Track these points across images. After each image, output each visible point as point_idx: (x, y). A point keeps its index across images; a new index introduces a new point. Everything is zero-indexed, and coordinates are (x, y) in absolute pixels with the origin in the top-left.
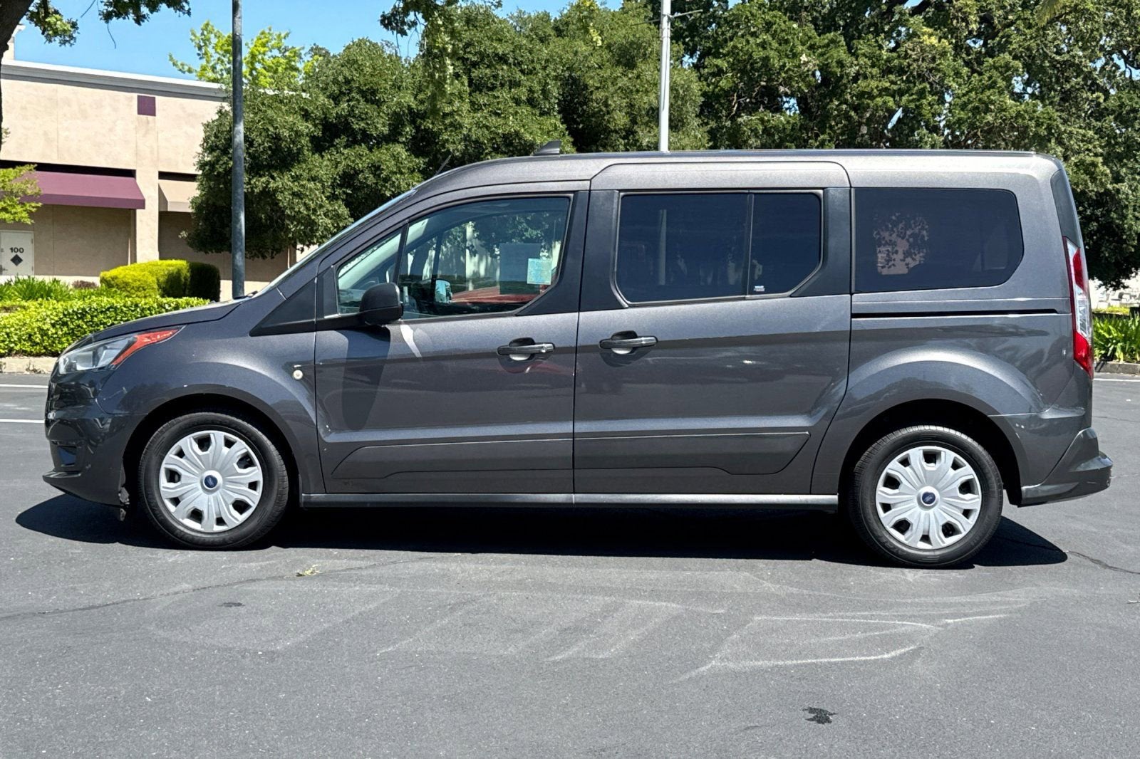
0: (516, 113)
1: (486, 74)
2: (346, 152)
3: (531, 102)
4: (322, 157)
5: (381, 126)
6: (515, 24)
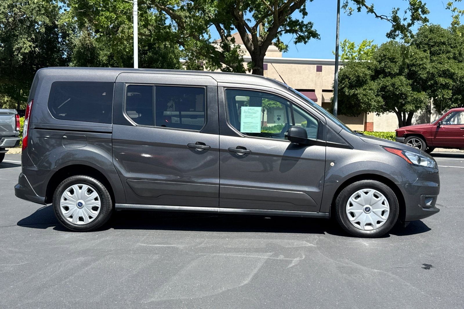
0: (448, 62)
1: (437, 49)
2: (383, 79)
3: (455, 58)
4: (374, 82)
5: (396, 70)
6: (450, 30)
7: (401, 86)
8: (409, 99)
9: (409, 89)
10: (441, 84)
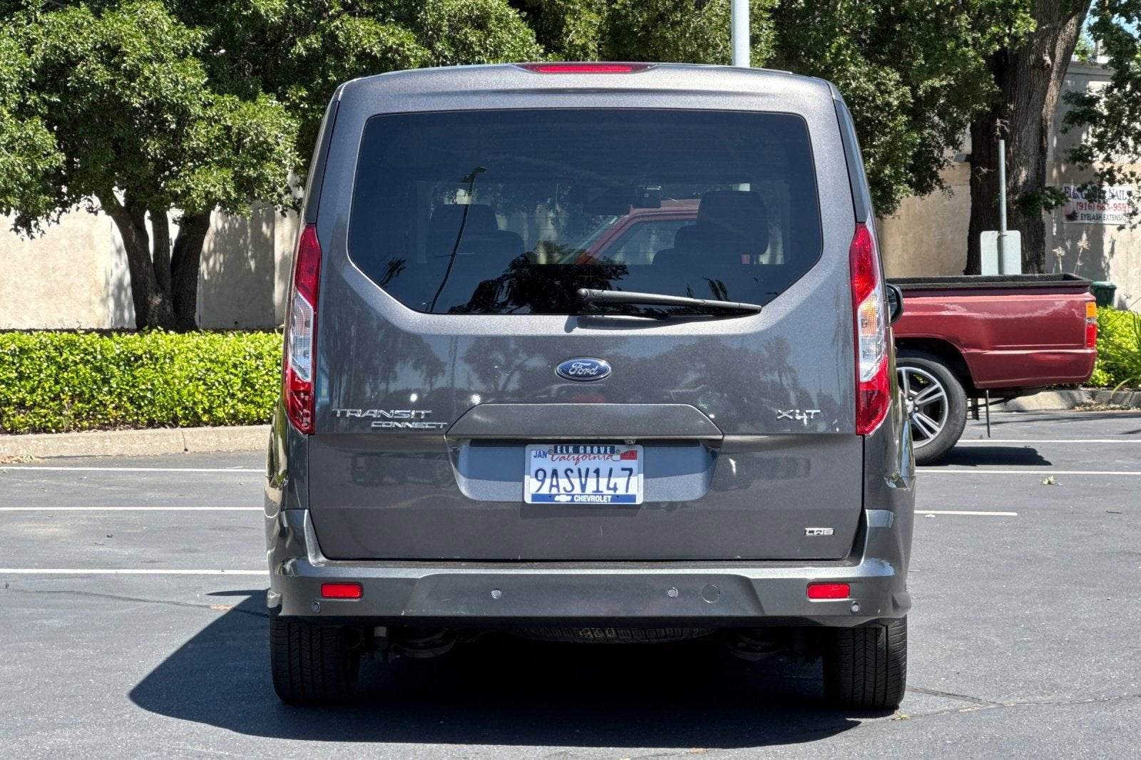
7: (149, 60)
8: (199, 137)
9: (194, 74)
10: (364, 56)
